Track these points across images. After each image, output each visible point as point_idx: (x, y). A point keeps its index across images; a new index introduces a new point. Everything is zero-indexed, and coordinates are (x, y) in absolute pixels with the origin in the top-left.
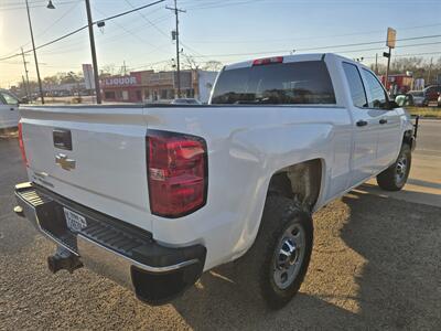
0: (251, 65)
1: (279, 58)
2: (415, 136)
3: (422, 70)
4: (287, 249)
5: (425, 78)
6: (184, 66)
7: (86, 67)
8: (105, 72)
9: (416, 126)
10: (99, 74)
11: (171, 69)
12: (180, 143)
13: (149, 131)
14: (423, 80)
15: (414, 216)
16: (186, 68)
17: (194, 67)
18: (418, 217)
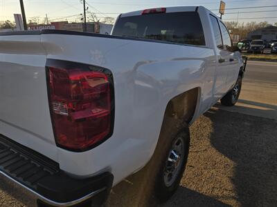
0: (141, 14)
1: (163, 8)
2: (244, 70)
3: (237, 30)
4: (172, 156)
5: (239, 35)
6: (89, 20)
7: (17, 16)
8: (33, 22)
9: (245, 64)
10: (28, 22)
11: (80, 21)
12: (84, 75)
13: (48, 59)
14: (238, 36)
15: (246, 123)
16: (91, 21)
17: (96, 21)
18: (249, 124)
